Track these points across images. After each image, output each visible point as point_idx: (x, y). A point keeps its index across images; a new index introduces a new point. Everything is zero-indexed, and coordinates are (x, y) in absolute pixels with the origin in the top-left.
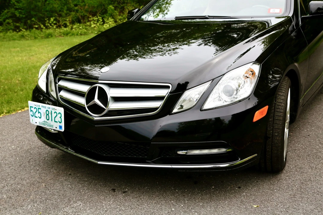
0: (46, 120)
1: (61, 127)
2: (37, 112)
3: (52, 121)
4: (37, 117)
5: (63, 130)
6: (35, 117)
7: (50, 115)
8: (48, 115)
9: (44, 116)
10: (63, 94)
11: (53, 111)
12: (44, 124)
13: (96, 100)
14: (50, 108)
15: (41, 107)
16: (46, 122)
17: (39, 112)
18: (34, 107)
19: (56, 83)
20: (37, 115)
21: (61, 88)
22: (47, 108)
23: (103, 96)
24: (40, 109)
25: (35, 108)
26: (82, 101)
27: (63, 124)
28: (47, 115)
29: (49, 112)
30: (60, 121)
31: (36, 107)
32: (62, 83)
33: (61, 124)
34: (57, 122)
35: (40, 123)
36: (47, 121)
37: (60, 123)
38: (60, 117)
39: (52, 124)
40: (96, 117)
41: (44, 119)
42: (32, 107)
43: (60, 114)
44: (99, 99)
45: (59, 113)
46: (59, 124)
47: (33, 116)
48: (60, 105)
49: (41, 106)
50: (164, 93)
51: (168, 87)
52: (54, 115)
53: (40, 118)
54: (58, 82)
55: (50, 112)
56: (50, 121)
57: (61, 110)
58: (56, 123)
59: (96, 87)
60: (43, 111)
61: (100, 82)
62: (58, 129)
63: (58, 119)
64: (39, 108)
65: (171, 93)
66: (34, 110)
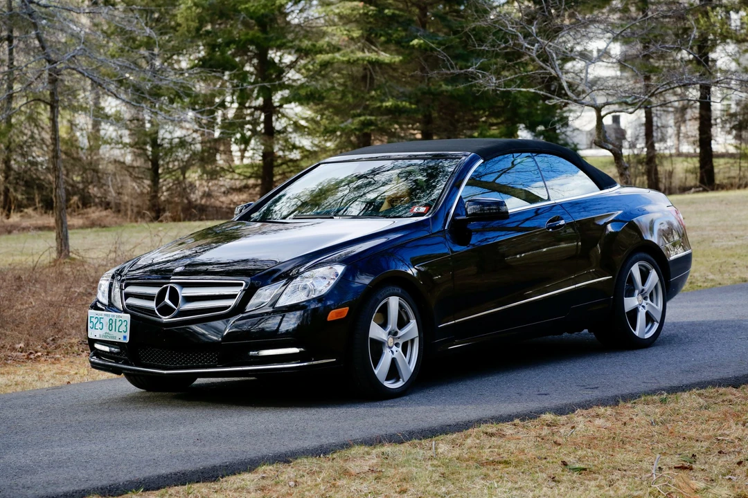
0: (108, 331)
1: (125, 337)
2: (99, 323)
3: (115, 331)
4: (97, 329)
5: (127, 341)
6: (95, 329)
7: (114, 324)
9: (106, 326)
10: (131, 301)
11: (118, 319)
12: (105, 337)
13: (167, 300)
14: (114, 316)
16: (108, 333)
17: (101, 322)
18: (95, 317)
19: (121, 289)
20: (98, 326)
21: (128, 295)
22: (110, 316)
23: (174, 296)
24: (102, 318)
26: (152, 305)
27: (128, 334)
28: (110, 324)
29: (112, 321)
30: (125, 331)
31: (97, 317)
32: (130, 289)
33: (125, 334)
34: (121, 332)
35: (100, 335)
36: (110, 332)
38: (126, 326)
39: (115, 335)
40: (165, 319)
41: (106, 329)
42: (93, 317)
43: (125, 322)
44: (169, 299)
46: (123, 334)
47: (92, 328)
48: (125, 312)
49: (103, 315)
50: (237, 291)
51: (241, 285)
52: (118, 324)
53: (101, 329)
54: (125, 288)
55: (114, 320)
56: (112, 332)
57: (127, 317)
59: (167, 287)
60: (106, 320)
61: (171, 281)
62: (122, 340)
63: (123, 328)
64: (100, 318)
65: (244, 290)
66: (95, 321)
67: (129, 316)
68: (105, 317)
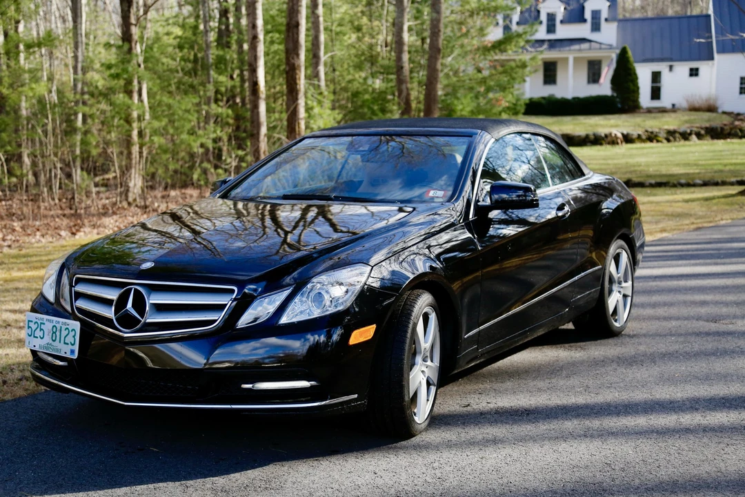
0: (51, 342)
1: (72, 352)
2: (39, 329)
3: (60, 342)
4: (37, 337)
5: (75, 356)
6: (34, 337)
7: (58, 333)
8: (55, 333)
9: (48, 335)
10: (81, 304)
11: (64, 328)
12: (47, 349)
13: (129, 307)
14: (59, 322)
15: (45, 322)
16: (51, 344)
17: (41, 329)
18: (35, 320)
19: (71, 286)
20: (38, 333)
21: (79, 295)
22: (54, 322)
24: (44, 324)
25: (36, 322)
26: (109, 312)
27: (76, 348)
28: (53, 333)
29: (56, 328)
30: (73, 343)
31: (37, 320)
32: (81, 288)
33: (72, 348)
34: (68, 344)
35: (40, 346)
36: (54, 344)
37: (73, 345)
38: (74, 337)
39: (59, 348)
40: (127, 333)
41: (47, 339)
42: (32, 321)
43: (74, 332)
45: (73, 330)
46: (70, 347)
47: (30, 336)
48: (76, 318)
49: (45, 320)
50: (227, 299)
51: (232, 291)
52: (64, 333)
53: (42, 338)
54: (76, 284)
55: (59, 328)
56: (56, 344)
57: (76, 325)
58: (66, 345)
60: (48, 327)
61: (137, 282)
62: (68, 355)
63: (70, 339)
64: (41, 323)
65: (235, 299)
66: (34, 326)
67: (78, 324)
68: (47, 323)
